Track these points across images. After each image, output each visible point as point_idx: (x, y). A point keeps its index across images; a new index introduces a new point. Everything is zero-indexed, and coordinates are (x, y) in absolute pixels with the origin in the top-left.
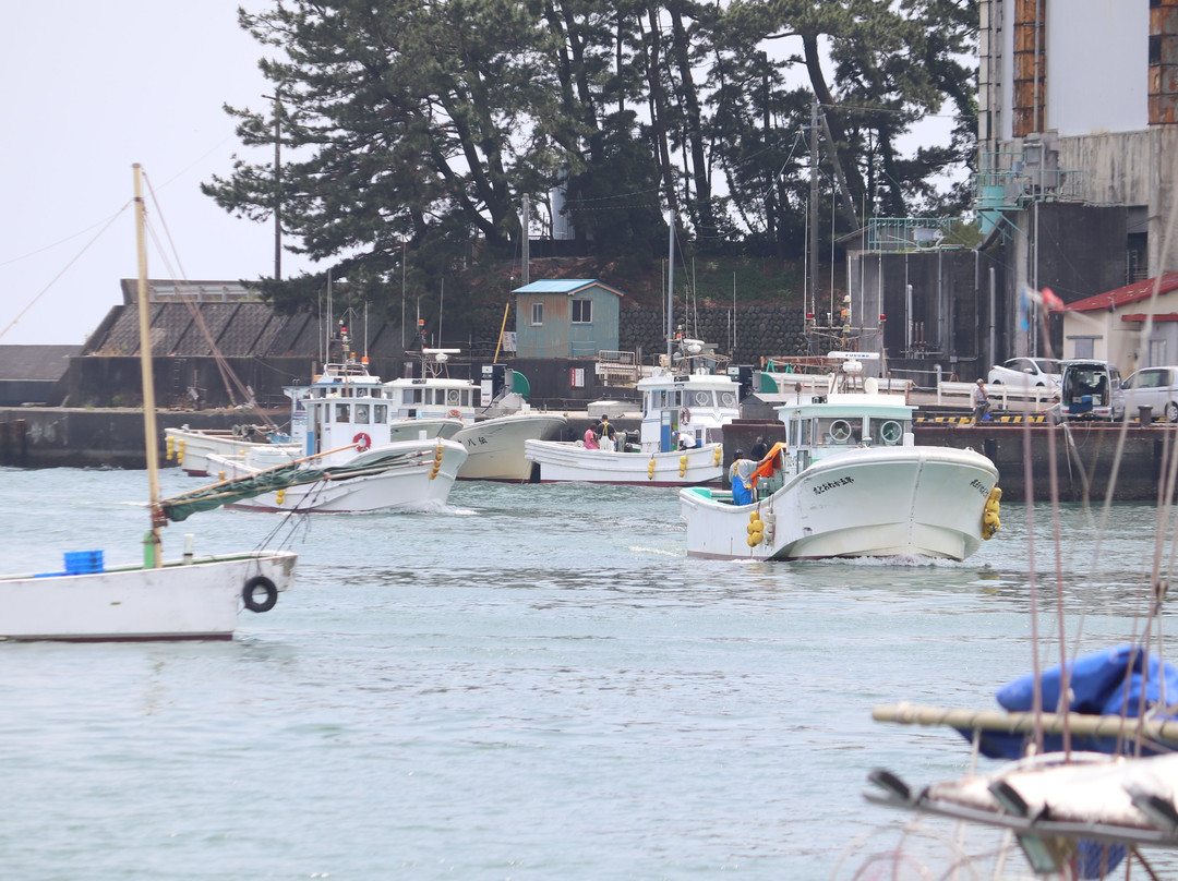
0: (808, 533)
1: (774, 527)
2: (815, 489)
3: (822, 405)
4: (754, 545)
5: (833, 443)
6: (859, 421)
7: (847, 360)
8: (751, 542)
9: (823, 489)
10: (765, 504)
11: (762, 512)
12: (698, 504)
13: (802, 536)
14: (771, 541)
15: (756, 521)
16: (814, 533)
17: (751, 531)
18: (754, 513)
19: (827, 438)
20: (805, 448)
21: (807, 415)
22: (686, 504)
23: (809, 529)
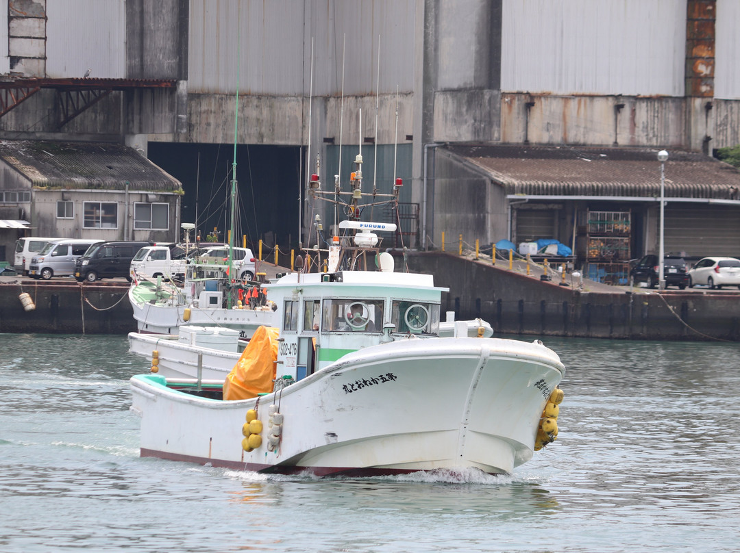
0: (332, 440)
1: (281, 430)
2: (345, 387)
3: (335, 283)
4: (250, 449)
5: (349, 330)
6: (379, 304)
7: (360, 231)
8: (247, 446)
9: (356, 386)
10: (267, 401)
11: (263, 410)
12: (159, 395)
13: (324, 443)
14: (276, 445)
15: (254, 421)
16: (340, 439)
17: (247, 433)
18: (251, 411)
19: (341, 324)
20: (308, 334)
21: (312, 295)
22: (139, 393)
23: (333, 435)
